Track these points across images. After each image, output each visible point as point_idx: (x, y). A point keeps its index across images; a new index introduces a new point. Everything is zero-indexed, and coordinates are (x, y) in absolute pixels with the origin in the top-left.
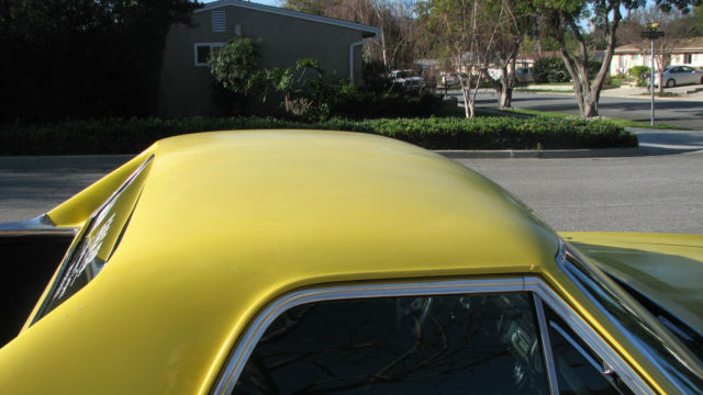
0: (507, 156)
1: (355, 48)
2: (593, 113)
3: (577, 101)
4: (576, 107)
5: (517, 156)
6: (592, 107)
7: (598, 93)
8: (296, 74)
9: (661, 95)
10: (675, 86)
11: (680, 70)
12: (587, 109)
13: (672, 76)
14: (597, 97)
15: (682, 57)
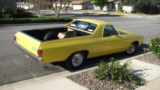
0: (54, 24)
1: (15, 3)
2: (58, 16)
3: (55, 13)
4: (55, 15)
5: (55, 24)
6: (58, 15)
7: (59, 12)
8: (5, 9)
9: (65, 12)
10: (67, 10)
11: (68, 7)
12: (57, 15)
13: (67, 8)
14: (59, 13)
15: (67, 4)
